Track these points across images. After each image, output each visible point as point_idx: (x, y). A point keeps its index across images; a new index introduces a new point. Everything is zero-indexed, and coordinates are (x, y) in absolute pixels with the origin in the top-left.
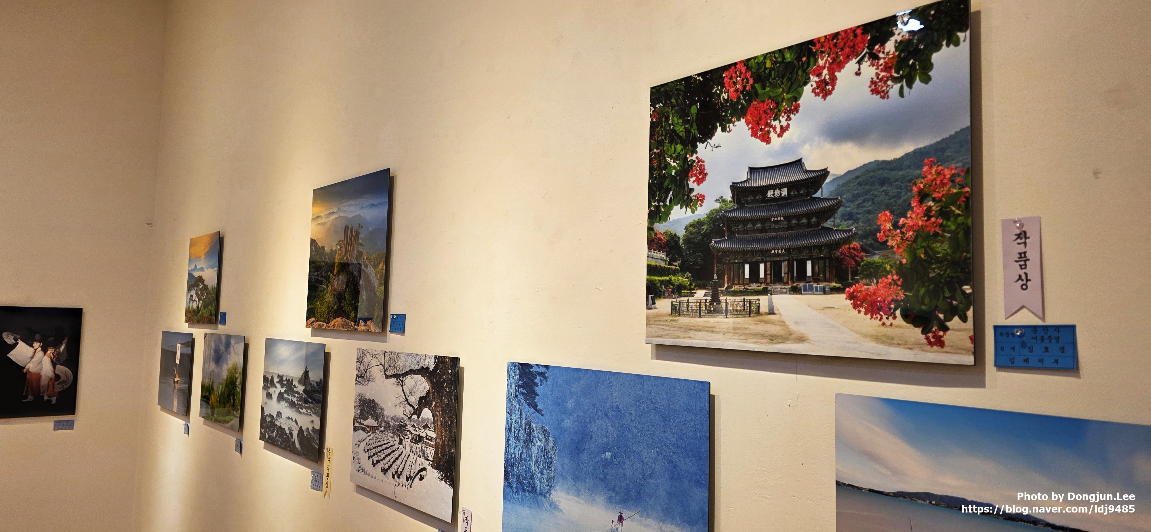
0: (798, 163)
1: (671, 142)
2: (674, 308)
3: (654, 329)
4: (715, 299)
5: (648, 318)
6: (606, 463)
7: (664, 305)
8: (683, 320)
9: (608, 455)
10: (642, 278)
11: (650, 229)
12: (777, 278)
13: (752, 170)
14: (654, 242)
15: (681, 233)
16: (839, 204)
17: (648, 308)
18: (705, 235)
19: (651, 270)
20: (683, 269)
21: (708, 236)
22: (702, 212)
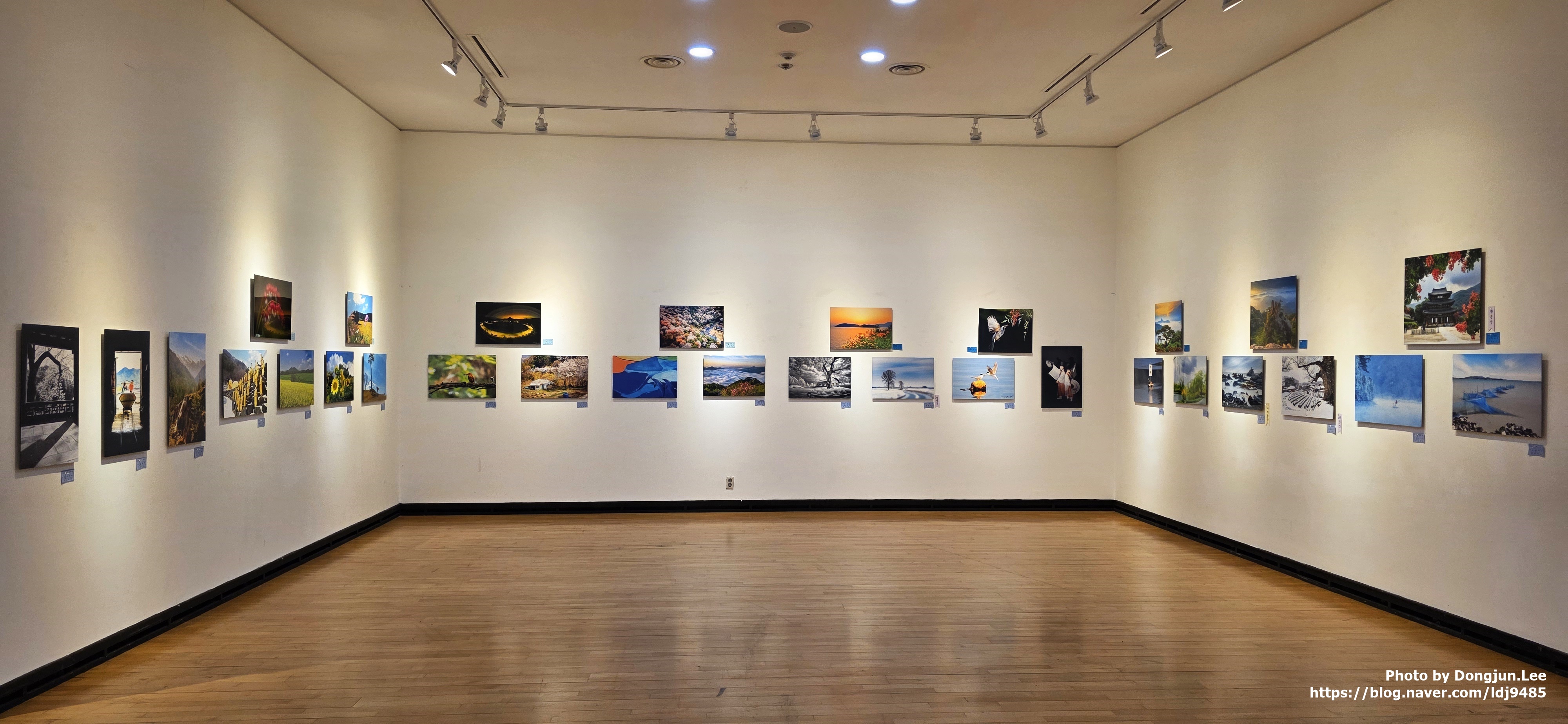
0: (1445, 289)
1: (1411, 278)
2: (1412, 332)
3: (1406, 340)
4: (1424, 329)
5: (1405, 336)
6: (1392, 386)
7: (1409, 332)
8: (1415, 336)
9: (1392, 382)
10: (1403, 323)
11: (1405, 307)
12: (1439, 322)
13: (1434, 290)
14: (1406, 311)
15: (1414, 308)
16: (1454, 301)
17: (1405, 333)
18: (1421, 309)
19: (1406, 320)
20: (1415, 320)
21: (1422, 309)
22: (1420, 301)
